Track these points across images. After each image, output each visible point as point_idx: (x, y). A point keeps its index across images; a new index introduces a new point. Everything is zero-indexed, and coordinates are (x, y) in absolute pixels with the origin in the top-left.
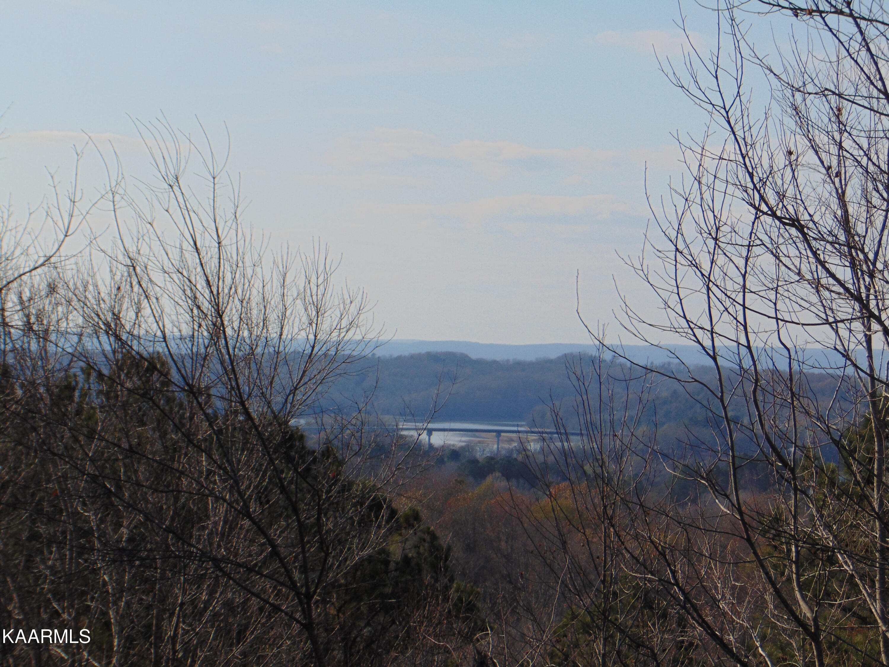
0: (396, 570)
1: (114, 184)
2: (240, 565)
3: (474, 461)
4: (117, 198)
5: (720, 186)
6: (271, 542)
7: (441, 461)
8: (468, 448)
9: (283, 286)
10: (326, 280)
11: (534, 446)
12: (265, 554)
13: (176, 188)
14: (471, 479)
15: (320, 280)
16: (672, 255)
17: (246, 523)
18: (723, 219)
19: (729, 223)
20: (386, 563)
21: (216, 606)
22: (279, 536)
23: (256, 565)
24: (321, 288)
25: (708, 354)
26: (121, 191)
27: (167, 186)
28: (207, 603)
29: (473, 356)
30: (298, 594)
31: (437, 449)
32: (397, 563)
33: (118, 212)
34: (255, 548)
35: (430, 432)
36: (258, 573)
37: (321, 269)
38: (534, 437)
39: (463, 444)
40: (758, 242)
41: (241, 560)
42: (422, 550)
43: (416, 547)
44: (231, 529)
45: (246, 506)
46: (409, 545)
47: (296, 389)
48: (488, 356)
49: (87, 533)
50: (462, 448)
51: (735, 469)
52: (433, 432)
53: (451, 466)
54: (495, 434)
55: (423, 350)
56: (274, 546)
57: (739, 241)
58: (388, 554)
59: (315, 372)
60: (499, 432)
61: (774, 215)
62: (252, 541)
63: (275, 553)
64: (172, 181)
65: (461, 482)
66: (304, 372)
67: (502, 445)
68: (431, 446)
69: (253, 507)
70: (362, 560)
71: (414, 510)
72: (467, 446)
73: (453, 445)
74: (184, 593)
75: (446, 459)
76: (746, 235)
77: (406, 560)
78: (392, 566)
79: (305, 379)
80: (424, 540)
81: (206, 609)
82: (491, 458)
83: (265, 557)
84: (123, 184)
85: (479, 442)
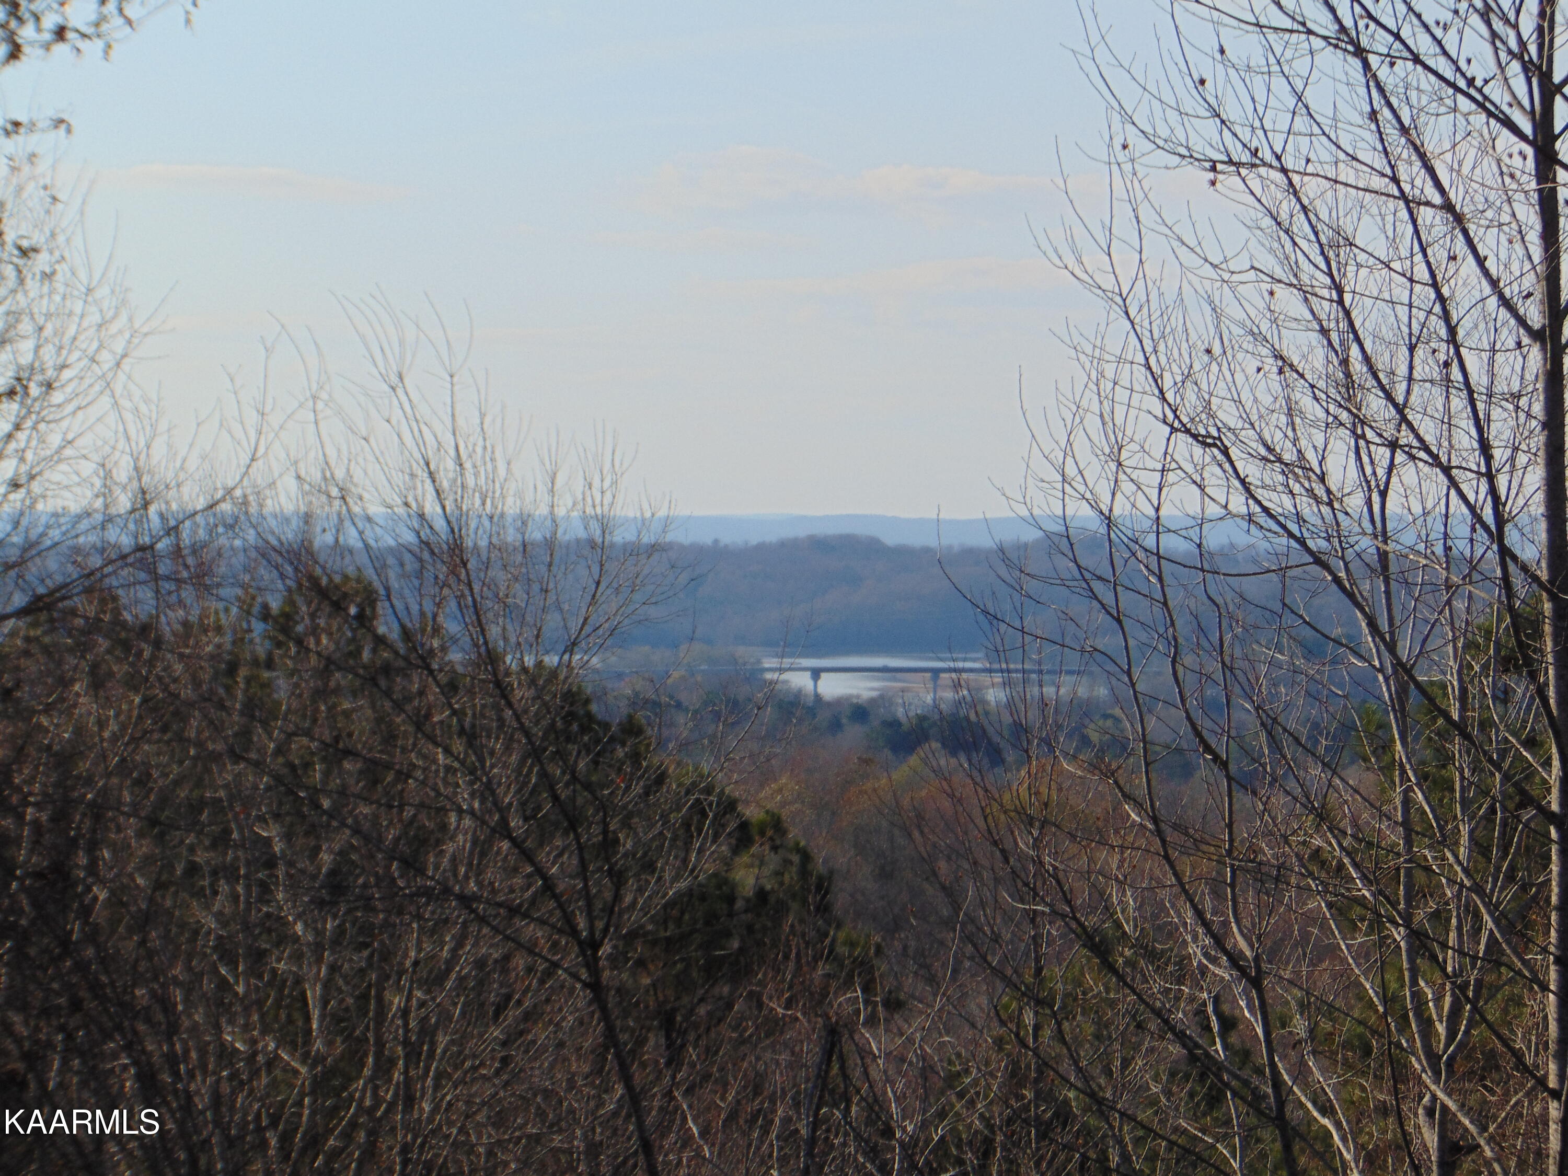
0: (746, 911)
1: (314, 387)
2: (500, 905)
3: (894, 724)
4: (320, 405)
5: (1121, 395)
6: (540, 872)
7: (836, 726)
8: (882, 700)
9: (552, 491)
10: (614, 483)
11: (995, 696)
12: (533, 889)
13: (400, 391)
14: (887, 753)
15: (607, 483)
16: (1059, 486)
17: (505, 845)
18: (1129, 433)
19: (1136, 438)
20: (731, 899)
21: (464, 967)
22: (554, 864)
23: (520, 905)
24: (608, 496)
25: (1109, 613)
26: (324, 396)
27: (386, 388)
28: (450, 964)
29: (890, 539)
30: (580, 943)
31: (829, 704)
32: (748, 900)
33: (322, 425)
34: (518, 881)
35: (816, 674)
36: (525, 916)
37: (607, 467)
38: (998, 677)
39: (874, 694)
40: (1174, 465)
41: (501, 898)
42: (787, 877)
43: (778, 874)
44: (483, 854)
45: (504, 821)
46: (766, 871)
47: (574, 644)
48: (916, 540)
49: (271, 863)
50: (872, 701)
51: (1147, 765)
52: (823, 675)
53: (853, 734)
54: (928, 675)
55: (801, 532)
56: (545, 878)
57: (1150, 464)
58: (733, 887)
59: (602, 620)
60: (936, 672)
61: (1188, 431)
62: (515, 870)
63: (549, 886)
64: (394, 380)
65: (867, 762)
66: (586, 619)
67: (940, 693)
68: (818, 697)
69: (514, 822)
70: (680, 895)
71: (773, 815)
72: (882, 697)
73: (858, 697)
74: (420, 949)
75: (844, 721)
76: (1159, 455)
77: (762, 895)
78: (739, 904)
79: (588, 629)
80: (791, 863)
81: (449, 970)
82: (922, 719)
83: (535, 894)
84: (327, 387)
85: (903, 690)
